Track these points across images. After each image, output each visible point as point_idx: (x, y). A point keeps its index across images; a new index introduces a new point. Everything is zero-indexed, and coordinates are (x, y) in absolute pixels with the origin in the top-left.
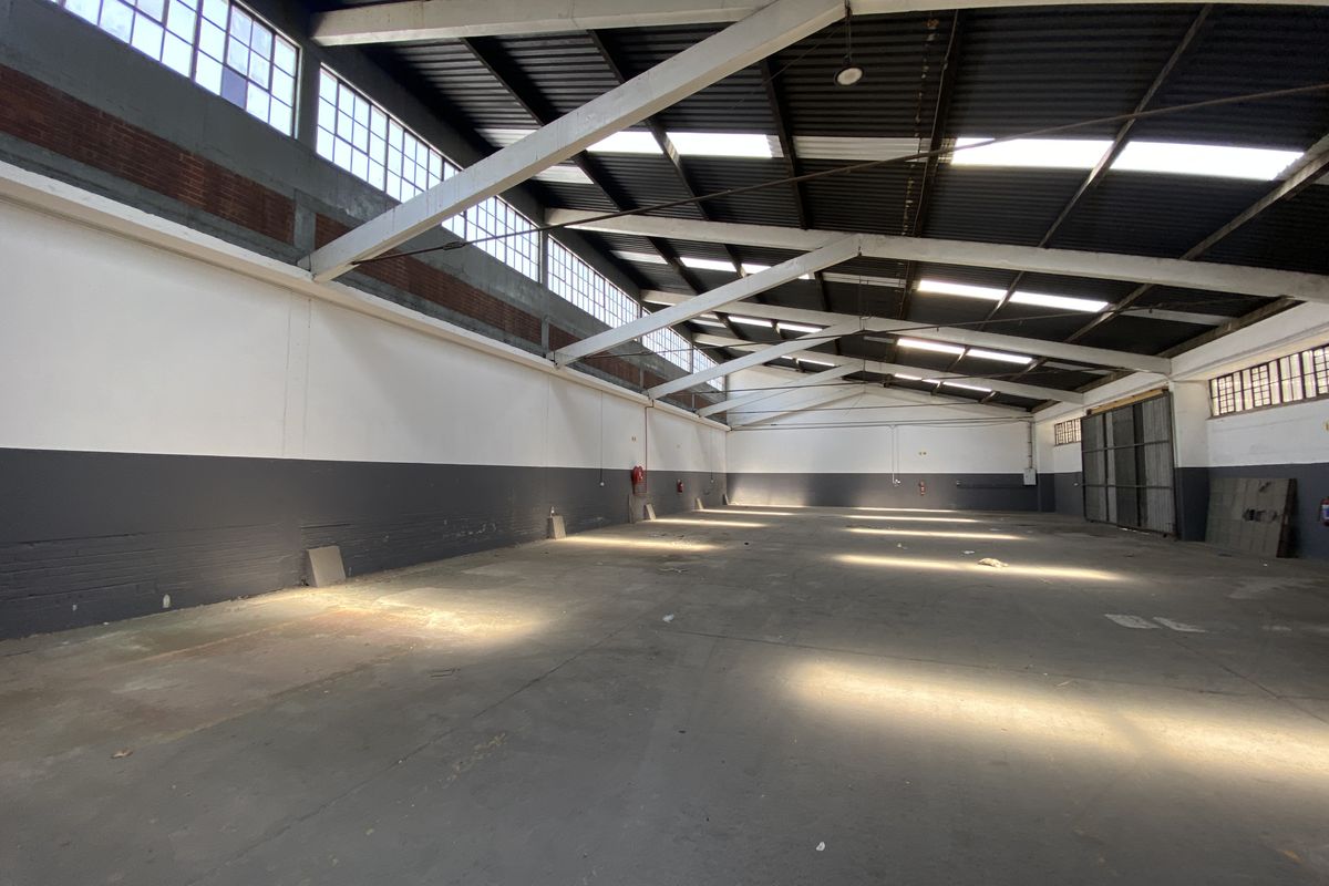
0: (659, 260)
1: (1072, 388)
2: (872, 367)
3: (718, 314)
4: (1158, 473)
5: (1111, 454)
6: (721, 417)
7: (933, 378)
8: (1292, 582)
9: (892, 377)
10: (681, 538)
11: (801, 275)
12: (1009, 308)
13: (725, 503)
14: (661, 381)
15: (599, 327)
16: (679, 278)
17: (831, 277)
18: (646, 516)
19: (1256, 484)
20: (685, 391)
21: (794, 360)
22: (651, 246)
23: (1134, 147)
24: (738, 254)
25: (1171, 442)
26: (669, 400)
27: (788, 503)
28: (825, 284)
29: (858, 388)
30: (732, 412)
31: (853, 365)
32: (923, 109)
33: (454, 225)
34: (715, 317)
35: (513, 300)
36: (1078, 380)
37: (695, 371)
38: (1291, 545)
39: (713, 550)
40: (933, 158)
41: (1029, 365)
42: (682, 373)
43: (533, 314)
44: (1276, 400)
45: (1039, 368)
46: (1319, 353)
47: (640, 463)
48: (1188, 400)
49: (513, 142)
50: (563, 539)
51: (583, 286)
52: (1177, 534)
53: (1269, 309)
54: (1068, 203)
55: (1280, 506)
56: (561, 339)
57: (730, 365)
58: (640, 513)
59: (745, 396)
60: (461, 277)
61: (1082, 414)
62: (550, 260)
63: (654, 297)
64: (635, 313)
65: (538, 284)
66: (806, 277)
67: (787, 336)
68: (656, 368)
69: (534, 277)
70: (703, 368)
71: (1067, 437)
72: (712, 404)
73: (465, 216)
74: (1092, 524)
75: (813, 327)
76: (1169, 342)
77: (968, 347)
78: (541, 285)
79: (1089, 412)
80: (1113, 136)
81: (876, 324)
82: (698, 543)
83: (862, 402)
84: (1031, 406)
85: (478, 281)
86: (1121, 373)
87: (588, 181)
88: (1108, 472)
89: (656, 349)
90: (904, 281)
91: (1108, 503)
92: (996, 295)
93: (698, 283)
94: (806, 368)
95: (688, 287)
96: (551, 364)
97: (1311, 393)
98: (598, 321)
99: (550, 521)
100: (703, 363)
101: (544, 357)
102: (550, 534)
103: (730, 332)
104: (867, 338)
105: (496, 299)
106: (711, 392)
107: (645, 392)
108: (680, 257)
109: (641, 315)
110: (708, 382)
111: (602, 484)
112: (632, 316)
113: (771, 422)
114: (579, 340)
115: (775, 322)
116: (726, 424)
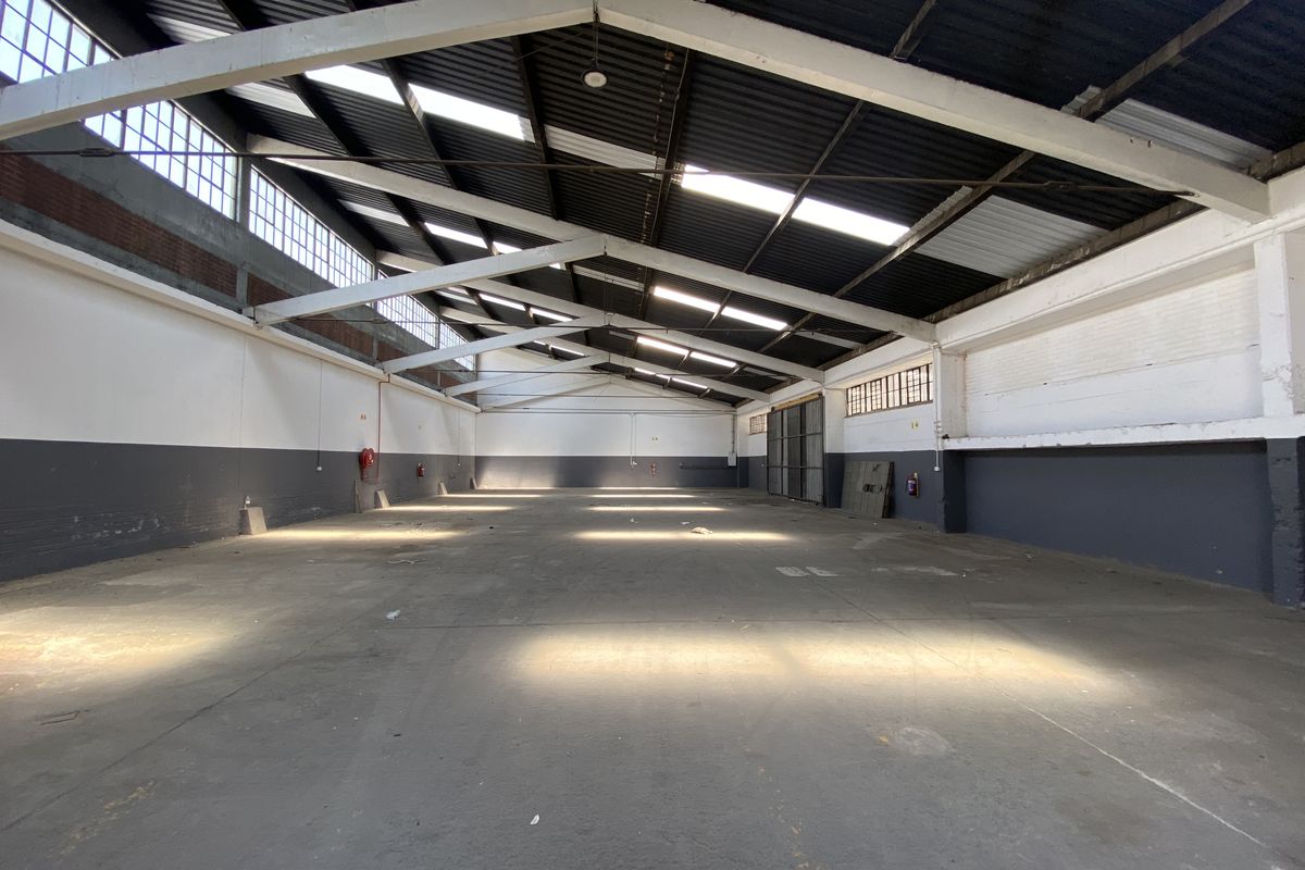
0: (400, 220)
1: (762, 390)
2: (617, 360)
3: (468, 289)
4: (814, 459)
5: (786, 441)
6: (471, 397)
7: (664, 374)
8: (891, 536)
9: (633, 370)
10: (418, 526)
11: (553, 263)
12: (722, 321)
13: (472, 487)
14: (399, 354)
15: (320, 285)
16: (423, 244)
17: (581, 271)
18: (377, 504)
19: (871, 465)
20: (429, 367)
21: (547, 346)
22: (388, 203)
23: (807, 202)
24: (490, 231)
25: (822, 433)
26: (409, 376)
27: (538, 485)
28: (575, 277)
29: (603, 378)
30: (483, 393)
31: (600, 357)
32: (660, 131)
33: (105, 127)
34: (465, 292)
35: (195, 237)
36: (766, 383)
37: (442, 346)
38: (890, 510)
39: (453, 537)
40: (667, 177)
41: (734, 369)
42: (425, 347)
43: (223, 257)
44: (885, 407)
45: (741, 371)
46: (910, 373)
47: (371, 445)
48: (834, 402)
50: (261, 533)
51: (300, 235)
52: (824, 503)
53: (883, 339)
54: (764, 239)
55: (884, 481)
56: (273, 294)
57: (480, 345)
58: (370, 500)
59: (497, 378)
60: (112, 197)
61: (768, 410)
62: (253, 196)
63: (392, 260)
64: (369, 274)
65: (233, 222)
66: (557, 266)
68: (394, 339)
69: (228, 212)
70: (451, 345)
71: (759, 428)
72: (460, 383)
73: (123, 119)
74: (773, 498)
76: (824, 358)
77: (691, 350)
78: (239, 224)
79: (773, 409)
80: (794, 190)
81: (619, 321)
82: (437, 530)
83: (608, 391)
84: (735, 402)
85: (138, 204)
86: (794, 380)
87: (309, 113)
88: (783, 458)
89: (395, 318)
90: (642, 285)
91: (783, 478)
92: (711, 307)
93: (445, 253)
94: (558, 355)
95: (432, 254)
96: (250, 322)
97: (904, 402)
98: (319, 278)
99: (244, 514)
100: (451, 339)
101: (240, 312)
102: (243, 528)
103: (482, 310)
104: (611, 333)
105: (166, 232)
106: (460, 371)
107: (379, 365)
108: (424, 222)
109: (376, 278)
110: (457, 360)
111: (320, 469)
112: (364, 277)
113: (523, 405)
114: (291, 296)
115: (528, 306)
116: (476, 405)
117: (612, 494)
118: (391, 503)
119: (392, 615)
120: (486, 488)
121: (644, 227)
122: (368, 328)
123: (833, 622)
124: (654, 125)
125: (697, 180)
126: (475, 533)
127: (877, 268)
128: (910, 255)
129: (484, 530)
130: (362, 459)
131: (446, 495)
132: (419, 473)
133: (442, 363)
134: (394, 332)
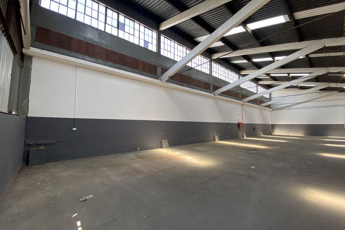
0: (245, 61)
2: (333, 85)
3: (266, 74)
6: (269, 106)
9: (343, 88)
10: (256, 144)
11: (300, 57)
13: (271, 133)
14: (247, 97)
15: (226, 83)
16: (252, 65)
17: (312, 56)
18: (243, 137)
20: (255, 99)
21: (298, 85)
22: (242, 58)
24: (273, 55)
26: (250, 102)
27: (297, 134)
28: (310, 59)
29: (327, 93)
30: (273, 104)
31: (324, 85)
34: (265, 75)
35: (203, 80)
37: (259, 93)
39: (268, 148)
42: (254, 94)
43: (208, 82)
47: (241, 121)
49: (204, 39)
50: (218, 141)
51: (222, 73)
56: (216, 88)
57: (271, 90)
58: (241, 136)
59: (278, 99)
60: (191, 76)
62: (213, 67)
63: (244, 72)
64: (238, 78)
65: (209, 74)
66: (302, 57)
67: (294, 78)
68: (245, 93)
69: (208, 73)
70: (261, 91)
72: (265, 102)
75: (305, 74)
78: (210, 75)
82: (262, 146)
87: (223, 44)
89: (245, 87)
93: (259, 66)
95: (255, 67)
96: (213, 95)
99: (214, 137)
101: (211, 93)
102: (214, 140)
103: (271, 79)
105: (199, 80)
106: (265, 99)
107: (241, 100)
108: (252, 59)
109: (240, 79)
110: (264, 96)
111: (229, 127)
112: (236, 79)
114: (221, 88)
115: (289, 74)
116: (271, 108)
118: (247, 137)
120: (276, 134)
122: (238, 91)
126: (275, 148)
130: (239, 125)
131: (262, 136)
132: (254, 129)
133: (259, 97)
134: (245, 91)
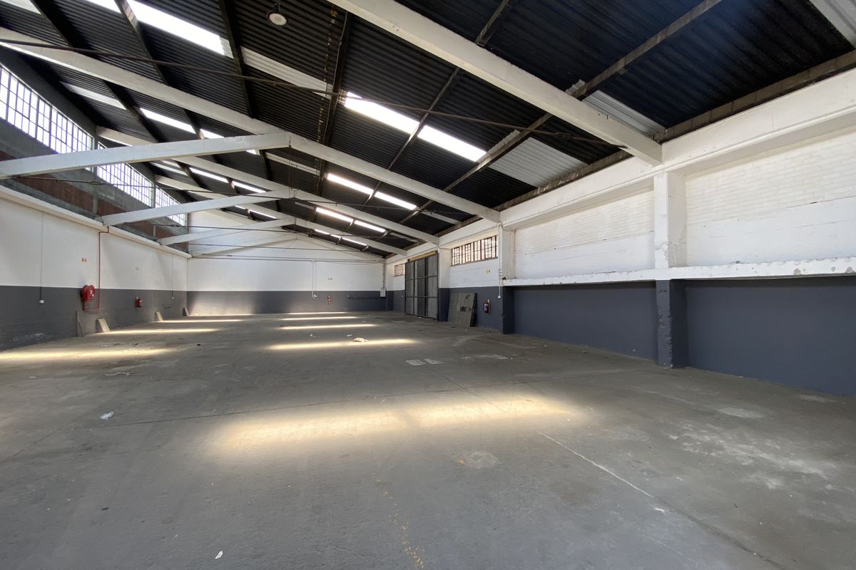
0: (117, 103)
1: (402, 248)
2: (301, 223)
3: (179, 163)
4: (433, 292)
5: (416, 281)
6: (184, 247)
7: (336, 234)
8: (473, 337)
9: (314, 231)
10: (135, 345)
11: (249, 149)
12: (374, 200)
13: (184, 314)
14: (117, 210)
15: (42, 150)
16: (139, 125)
17: (272, 157)
18: (98, 329)
19: (465, 295)
20: (145, 222)
21: (247, 210)
22: (107, 89)
23: (427, 128)
24: (198, 121)
25: (437, 276)
26: (127, 228)
27: (239, 312)
28: (268, 161)
29: (291, 235)
30: (193, 243)
31: (288, 220)
32: (329, 65)
34: (177, 165)
36: (404, 244)
37: (157, 206)
38: (474, 322)
40: (334, 98)
41: (384, 233)
42: (140, 206)
44: (472, 260)
45: (388, 235)
46: (486, 241)
47: (91, 282)
48: (444, 256)
51: (23, 107)
52: (438, 319)
53: (472, 220)
54: (400, 149)
55: (471, 305)
57: (191, 206)
58: (91, 327)
59: (204, 232)
61: (406, 261)
63: (110, 135)
64: (89, 144)
66: (253, 152)
67: (239, 192)
68: (112, 198)
70: (165, 205)
71: (400, 272)
72: (173, 235)
74: (408, 317)
75: (260, 190)
76: (438, 229)
77: (355, 219)
79: (409, 260)
80: (419, 119)
81: (302, 195)
83: (295, 244)
84: (385, 255)
86: (422, 242)
87: (36, 10)
88: (414, 292)
89: (114, 181)
90: (319, 171)
91: (414, 304)
92: (368, 191)
93: (158, 134)
94: (254, 217)
95: (147, 134)
97: (483, 258)
98: (41, 145)
100: (165, 202)
103: (192, 180)
104: (296, 203)
106: (172, 226)
107: (99, 218)
108: (139, 106)
109: (96, 148)
110: (171, 217)
111: (42, 302)
112: (84, 147)
113: (227, 253)
114: (13, 158)
115: (230, 180)
116: (188, 252)
117: (297, 318)
118: (112, 328)
119: (105, 416)
120: (197, 315)
121: (319, 131)
122: (88, 188)
123: (437, 392)
124: (324, 60)
125: (355, 103)
126: (184, 349)
127: (468, 175)
128: (486, 168)
129: (193, 346)
130: (84, 294)
131: (162, 321)
132: (137, 304)
133: (157, 219)
134: (113, 193)
